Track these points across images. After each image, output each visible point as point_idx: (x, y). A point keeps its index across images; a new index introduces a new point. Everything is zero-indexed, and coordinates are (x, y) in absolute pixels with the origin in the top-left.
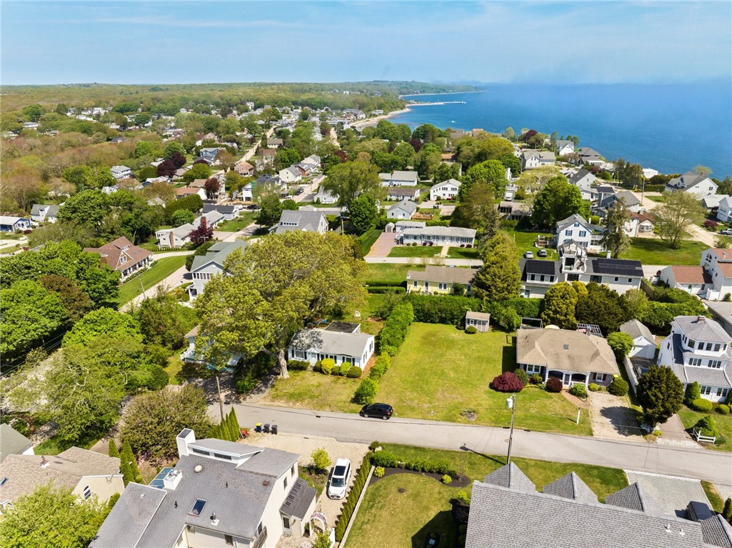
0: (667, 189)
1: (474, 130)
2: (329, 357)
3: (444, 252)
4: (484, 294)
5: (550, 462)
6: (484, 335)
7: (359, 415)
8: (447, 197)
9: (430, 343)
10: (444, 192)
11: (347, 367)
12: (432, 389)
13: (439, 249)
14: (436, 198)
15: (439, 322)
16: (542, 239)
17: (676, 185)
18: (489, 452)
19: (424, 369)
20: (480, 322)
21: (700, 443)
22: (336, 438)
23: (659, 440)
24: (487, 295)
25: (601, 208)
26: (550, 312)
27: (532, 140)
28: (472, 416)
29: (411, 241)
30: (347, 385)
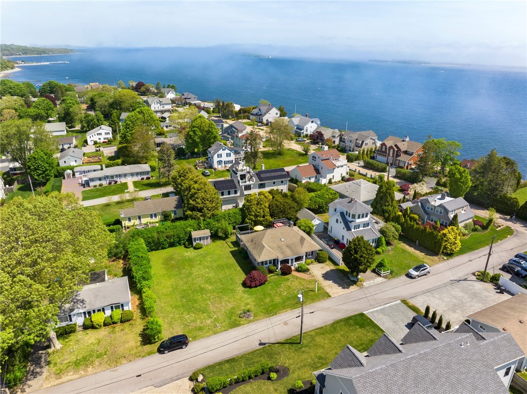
0: (251, 117)
1: (91, 84)
2: (96, 311)
3: (131, 187)
4: (198, 216)
5: (322, 327)
6: (209, 247)
7: (158, 354)
8: (102, 140)
9: (173, 266)
10: (100, 137)
11: (117, 314)
12: (203, 305)
13: (125, 186)
14: (93, 143)
15: (169, 247)
16: (200, 163)
17: (256, 114)
18: (281, 338)
19: (184, 290)
20: (203, 238)
21: (383, 277)
22: (152, 385)
23: (364, 284)
24: (201, 216)
25: (226, 135)
26: (252, 217)
27: (143, 89)
28: (249, 316)
29: (97, 183)
30: (126, 330)
